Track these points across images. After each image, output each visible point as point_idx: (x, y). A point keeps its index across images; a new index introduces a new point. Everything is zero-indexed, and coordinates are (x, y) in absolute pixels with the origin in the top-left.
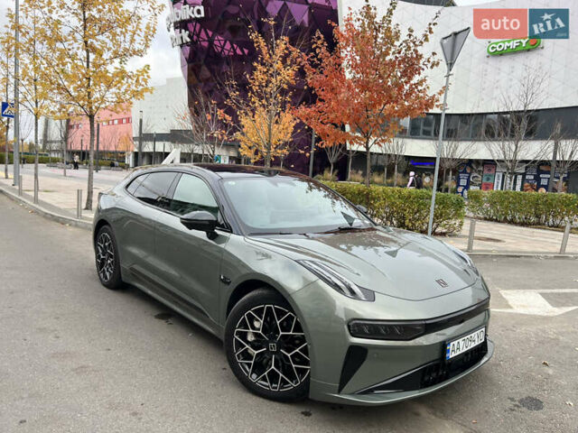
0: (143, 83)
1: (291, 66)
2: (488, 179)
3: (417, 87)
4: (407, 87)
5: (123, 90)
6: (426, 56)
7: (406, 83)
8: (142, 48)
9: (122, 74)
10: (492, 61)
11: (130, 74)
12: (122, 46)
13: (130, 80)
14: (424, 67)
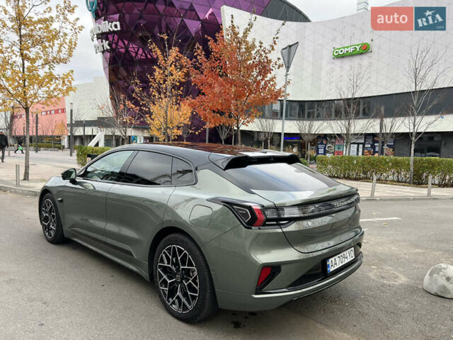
0: (68, 84)
1: (181, 69)
2: (339, 148)
3: (269, 83)
4: (263, 83)
5: (52, 88)
6: (274, 61)
7: (262, 80)
8: (66, 56)
9: (51, 77)
10: (338, 62)
11: (57, 76)
12: (51, 55)
13: (57, 82)
14: (274, 68)
